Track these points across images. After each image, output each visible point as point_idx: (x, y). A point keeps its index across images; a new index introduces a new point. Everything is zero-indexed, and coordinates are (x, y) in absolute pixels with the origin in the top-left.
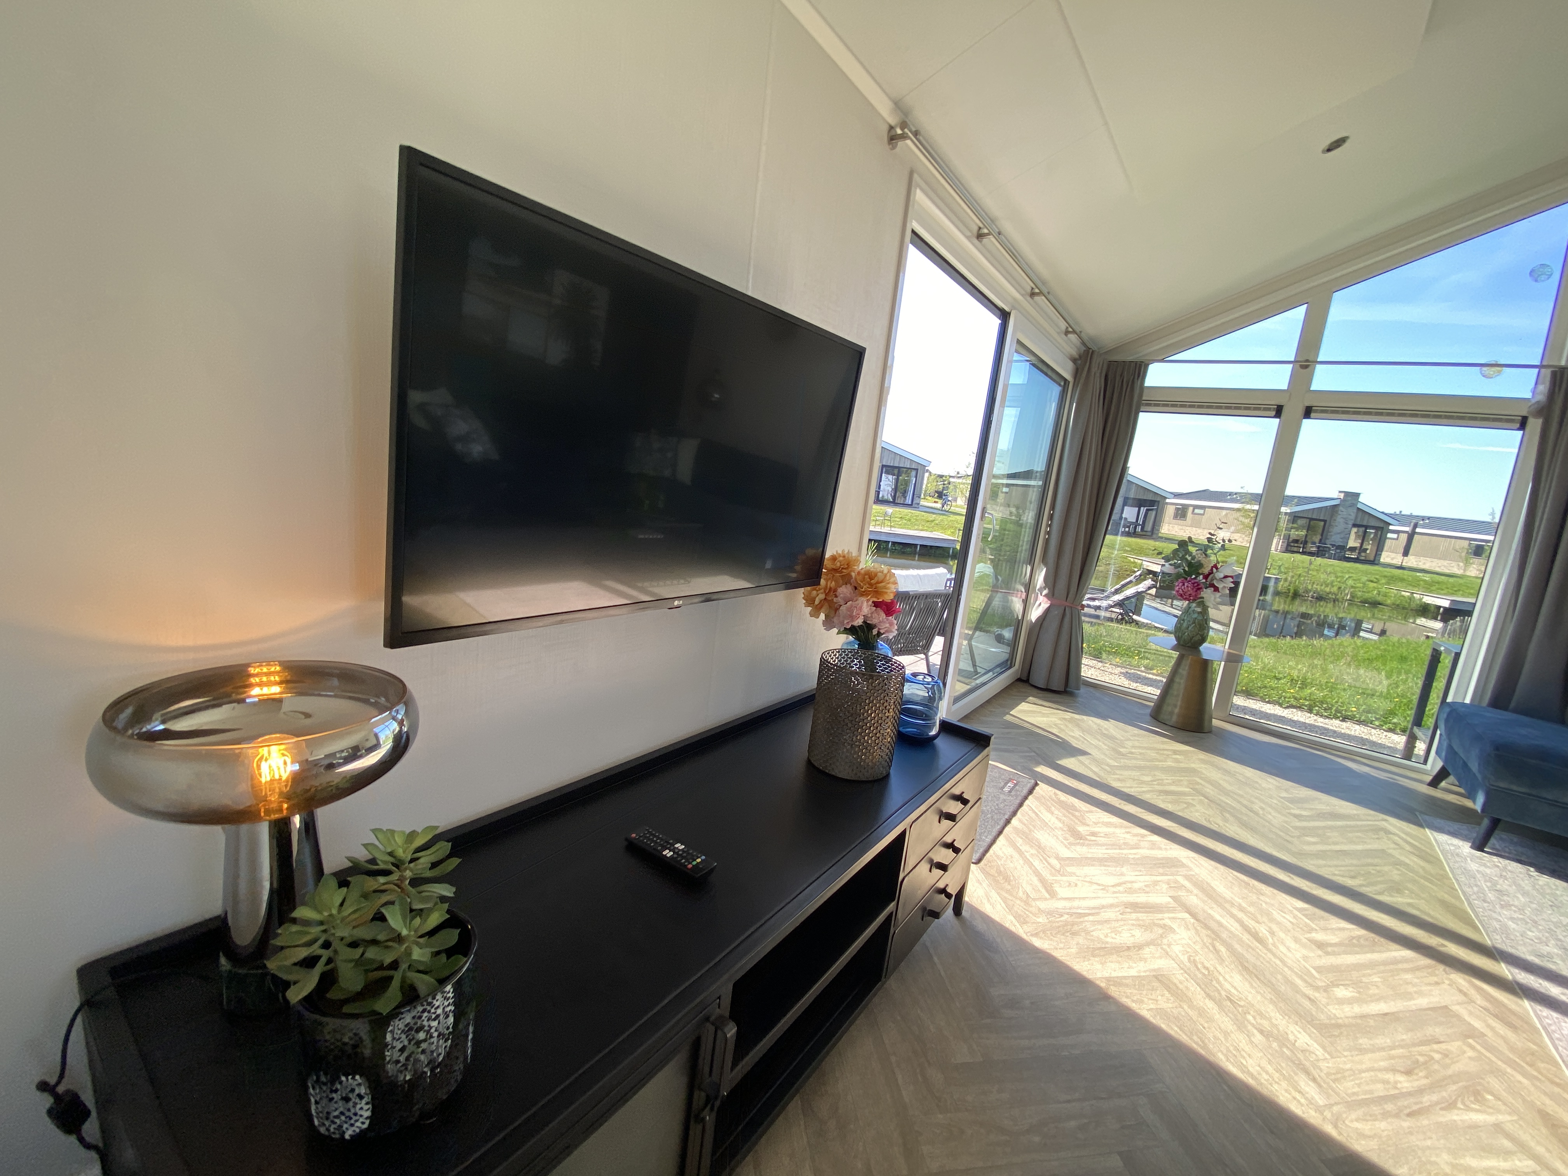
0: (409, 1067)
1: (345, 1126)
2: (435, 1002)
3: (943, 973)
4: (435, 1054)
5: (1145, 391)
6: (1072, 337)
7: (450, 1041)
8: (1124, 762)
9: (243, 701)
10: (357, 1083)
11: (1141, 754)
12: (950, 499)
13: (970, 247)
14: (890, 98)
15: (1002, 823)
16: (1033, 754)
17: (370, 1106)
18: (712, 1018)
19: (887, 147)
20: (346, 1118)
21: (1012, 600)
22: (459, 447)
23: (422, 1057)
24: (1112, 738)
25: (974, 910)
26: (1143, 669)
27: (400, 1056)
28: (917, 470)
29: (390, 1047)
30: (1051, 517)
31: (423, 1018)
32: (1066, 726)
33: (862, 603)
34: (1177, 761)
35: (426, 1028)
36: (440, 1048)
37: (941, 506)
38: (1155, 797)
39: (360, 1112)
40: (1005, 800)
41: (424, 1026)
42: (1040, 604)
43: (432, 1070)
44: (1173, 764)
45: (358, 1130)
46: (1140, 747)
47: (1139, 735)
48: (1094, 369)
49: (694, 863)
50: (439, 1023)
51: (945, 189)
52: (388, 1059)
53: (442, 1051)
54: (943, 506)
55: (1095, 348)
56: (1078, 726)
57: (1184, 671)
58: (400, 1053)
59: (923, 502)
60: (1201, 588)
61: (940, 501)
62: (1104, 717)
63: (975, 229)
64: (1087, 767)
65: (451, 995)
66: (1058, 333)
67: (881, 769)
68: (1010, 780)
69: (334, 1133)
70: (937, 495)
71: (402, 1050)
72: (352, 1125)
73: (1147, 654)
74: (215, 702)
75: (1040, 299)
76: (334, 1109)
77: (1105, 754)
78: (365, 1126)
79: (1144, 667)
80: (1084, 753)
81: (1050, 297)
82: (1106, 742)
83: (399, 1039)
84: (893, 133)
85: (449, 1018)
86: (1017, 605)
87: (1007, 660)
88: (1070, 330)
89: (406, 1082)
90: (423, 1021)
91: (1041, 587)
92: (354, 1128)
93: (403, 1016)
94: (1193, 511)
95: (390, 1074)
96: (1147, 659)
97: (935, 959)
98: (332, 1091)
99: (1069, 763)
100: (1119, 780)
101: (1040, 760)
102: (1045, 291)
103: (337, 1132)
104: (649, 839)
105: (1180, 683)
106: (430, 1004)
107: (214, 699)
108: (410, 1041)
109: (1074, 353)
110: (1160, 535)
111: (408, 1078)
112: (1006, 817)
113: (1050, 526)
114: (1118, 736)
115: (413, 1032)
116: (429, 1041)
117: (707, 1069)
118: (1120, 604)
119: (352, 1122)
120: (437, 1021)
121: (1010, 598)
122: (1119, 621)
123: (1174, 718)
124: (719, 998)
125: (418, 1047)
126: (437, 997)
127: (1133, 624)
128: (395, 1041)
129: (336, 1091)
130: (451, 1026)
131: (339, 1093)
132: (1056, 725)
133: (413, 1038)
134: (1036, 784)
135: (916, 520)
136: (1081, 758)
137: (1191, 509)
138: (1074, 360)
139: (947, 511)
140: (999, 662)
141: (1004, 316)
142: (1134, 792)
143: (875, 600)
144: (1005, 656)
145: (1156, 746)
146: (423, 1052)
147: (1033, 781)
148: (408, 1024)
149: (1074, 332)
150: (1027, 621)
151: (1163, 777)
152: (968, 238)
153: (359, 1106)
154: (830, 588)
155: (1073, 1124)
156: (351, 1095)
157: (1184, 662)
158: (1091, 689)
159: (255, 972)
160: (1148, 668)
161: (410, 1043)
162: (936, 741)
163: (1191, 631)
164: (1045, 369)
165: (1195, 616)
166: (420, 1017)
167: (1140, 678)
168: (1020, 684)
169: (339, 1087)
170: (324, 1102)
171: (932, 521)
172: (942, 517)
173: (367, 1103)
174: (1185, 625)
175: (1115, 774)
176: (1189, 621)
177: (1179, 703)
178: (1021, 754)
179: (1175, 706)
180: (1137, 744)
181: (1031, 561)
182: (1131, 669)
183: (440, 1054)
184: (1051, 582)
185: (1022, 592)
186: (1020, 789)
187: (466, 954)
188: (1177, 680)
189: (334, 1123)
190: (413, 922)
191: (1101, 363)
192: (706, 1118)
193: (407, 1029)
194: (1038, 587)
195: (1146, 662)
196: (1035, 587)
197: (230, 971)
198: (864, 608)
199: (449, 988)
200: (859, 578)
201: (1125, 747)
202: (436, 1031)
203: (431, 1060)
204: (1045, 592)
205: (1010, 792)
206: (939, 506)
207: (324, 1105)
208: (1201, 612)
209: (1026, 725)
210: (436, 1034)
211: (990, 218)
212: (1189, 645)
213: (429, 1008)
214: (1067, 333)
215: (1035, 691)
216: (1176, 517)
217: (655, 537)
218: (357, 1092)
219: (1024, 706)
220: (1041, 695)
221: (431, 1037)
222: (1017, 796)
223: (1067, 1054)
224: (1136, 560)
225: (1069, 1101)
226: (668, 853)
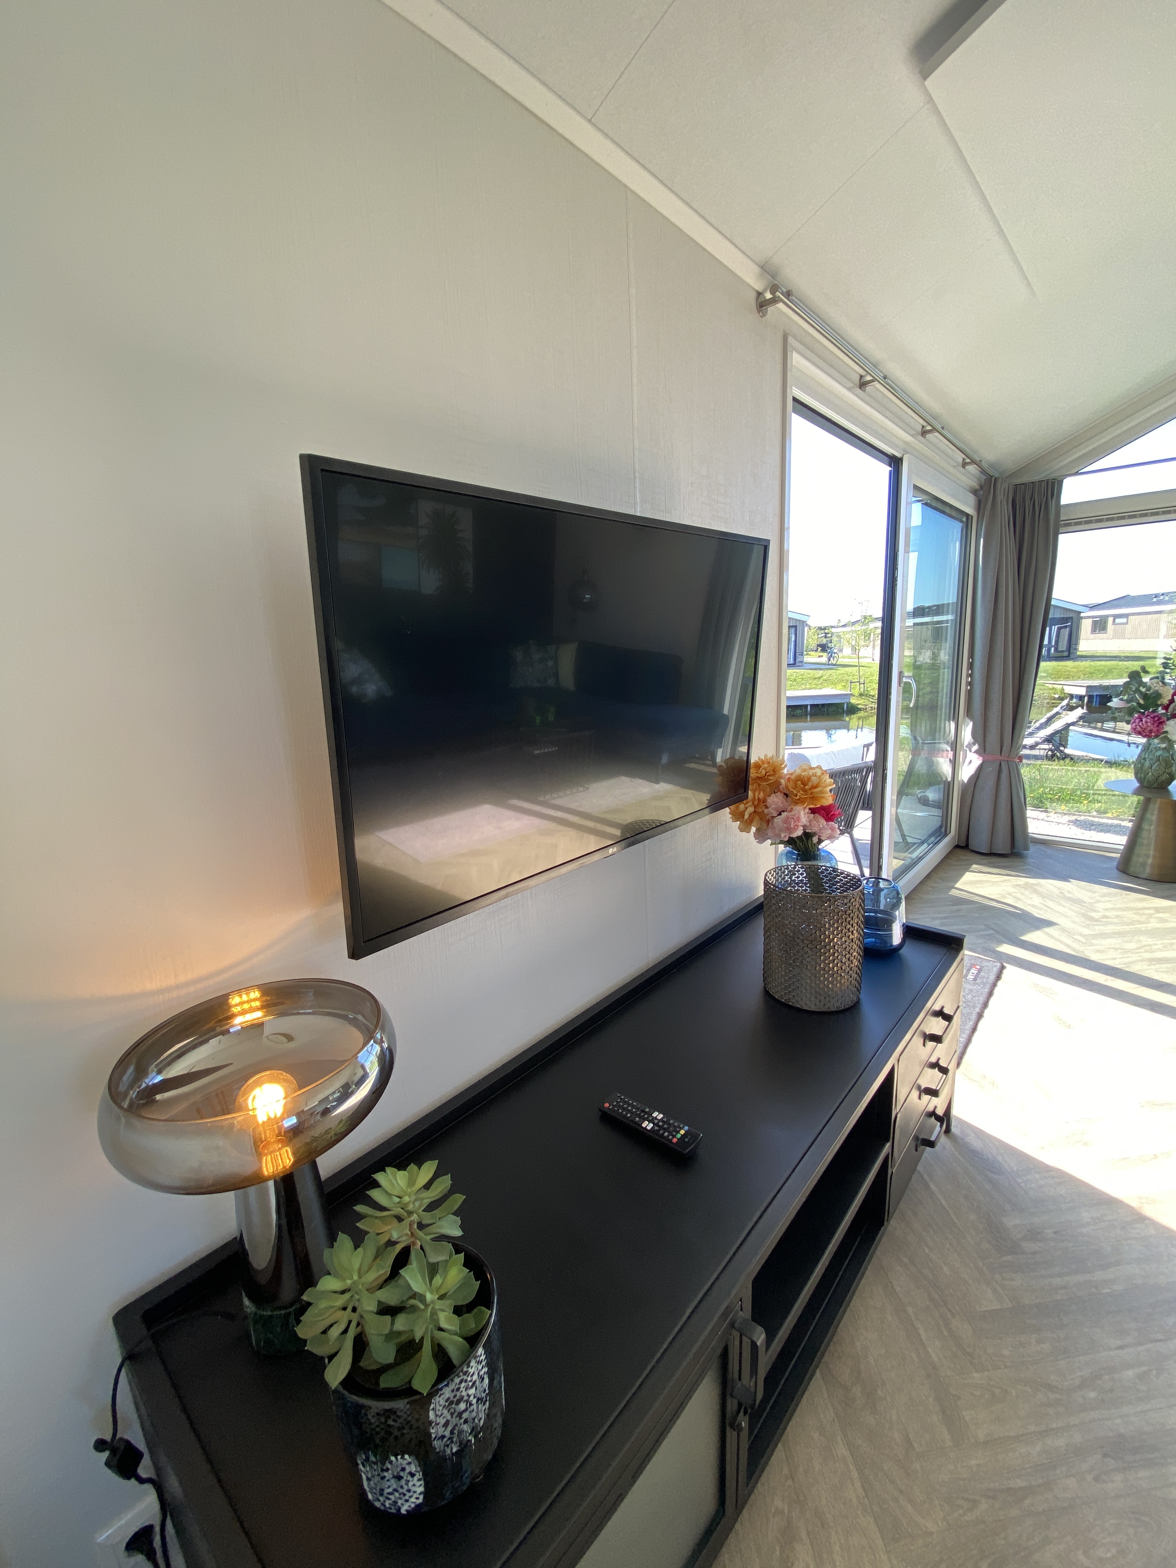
0: (455, 1439)
1: (400, 1502)
2: (470, 1369)
3: (944, 1202)
4: (476, 1421)
5: (1062, 510)
6: (971, 468)
7: (488, 1403)
8: (1098, 929)
9: (228, 1032)
10: (408, 1463)
11: (1117, 917)
12: (835, 651)
13: (852, 398)
14: (758, 265)
15: (974, 1017)
16: (991, 932)
17: (422, 1482)
18: (736, 1325)
19: (757, 315)
20: (400, 1494)
21: (938, 762)
22: (354, 689)
23: (466, 1427)
24: (1078, 901)
25: (962, 1122)
26: (1095, 813)
27: (444, 1431)
28: (796, 627)
29: (434, 1424)
30: (971, 666)
31: (461, 1389)
32: (1022, 894)
33: (799, 813)
34: (1162, 920)
35: (465, 1398)
36: (480, 1412)
37: (827, 659)
38: (1146, 967)
39: (413, 1489)
40: (971, 991)
41: (463, 1397)
42: (970, 762)
43: (475, 1437)
44: (1159, 925)
45: (413, 1505)
46: (1113, 909)
47: (1109, 894)
48: (1000, 497)
49: (679, 1136)
50: (476, 1389)
51: (821, 344)
52: (433, 1436)
53: (482, 1415)
54: (829, 660)
55: (996, 475)
56: (1036, 891)
57: (1153, 816)
58: (444, 1428)
59: (807, 659)
60: (1163, 722)
61: (825, 655)
62: (1064, 878)
63: (857, 378)
64: (1058, 940)
65: (483, 1357)
66: (954, 467)
67: (852, 996)
68: (973, 966)
69: (390, 1508)
70: (820, 649)
71: (446, 1425)
72: (407, 1501)
73: (1096, 797)
74: (201, 1040)
75: (934, 437)
76: (387, 1486)
77: (1074, 922)
78: (420, 1500)
79: (1096, 811)
80: (1049, 924)
81: (944, 432)
82: (1073, 907)
83: (442, 1415)
84: (761, 299)
85: (484, 1381)
86: (945, 767)
87: (941, 827)
88: (968, 460)
89: (453, 1454)
90: (462, 1392)
91: (969, 744)
92: (408, 1504)
93: (442, 1392)
94: (1114, 621)
95: (438, 1450)
96: (1099, 802)
97: (932, 1186)
98: (383, 1470)
99: (1034, 937)
100: (1098, 951)
101: (1001, 938)
102: (939, 427)
103: (393, 1507)
104: (624, 1109)
105: (1149, 831)
106: (465, 1373)
107: (200, 1037)
108: (452, 1414)
109: (975, 484)
110: (1078, 653)
111: (454, 1450)
112: (978, 1010)
113: (971, 675)
114: (1086, 899)
115: (454, 1406)
116: (469, 1410)
117: (736, 1376)
118: (1049, 740)
119: (407, 1497)
120: (474, 1388)
121: (934, 759)
122: (1052, 758)
123: (1148, 870)
124: (741, 1301)
125: (461, 1418)
126: (472, 1364)
127: (1067, 760)
128: (438, 1418)
129: (387, 1470)
130: (487, 1388)
131: (390, 1472)
132: (1009, 894)
133: (455, 1411)
134: (1003, 968)
135: (802, 679)
136: (1048, 930)
137: (1111, 620)
138: (975, 492)
139: (834, 665)
140: (930, 832)
141: (895, 463)
142: (1120, 964)
143: (812, 806)
144: (936, 822)
145: (1133, 905)
146: (466, 1421)
147: (999, 964)
148: (449, 1398)
149: (973, 462)
150: (959, 782)
151: (1150, 941)
152: (849, 389)
153: (411, 1484)
154: (759, 799)
155: (1130, 1373)
156: (402, 1474)
157: (1151, 805)
158: (1042, 847)
159: (279, 1313)
160: (1101, 812)
161: (452, 1417)
162: (902, 951)
163: (1155, 770)
164: (939, 506)
165: (1159, 753)
166: (458, 1389)
167: (1093, 825)
168: (960, 852)
169: (389, 1466)
170: (377, 1479)
171: (820, 678)
172: (829, 672)
173: (419, 1480)
174: (1147, 764)
175: (1092, 945)
176: (1152, 759)
177: (1151, 853)
178: (978, 934)
179: (1148, 856)
180: (1109, 906)
181: (955, 717)
182: (1080, 816)
183: (481, 1419)
184: (981, 737)
185: (947, 751)
186: (986, 975)
187: (489, 1306)
188: (1146, 826)
189: (389, 1499)
190: (433, 1282)
191: (1007, 490)
192: (741, 1424)
193: (447, 1404)
194: (966, 743)
195: (1097, 805)
196: (962, 745)
197: (256, 1314)
198: (802, 817)
199: (481, 1351)
200: (790, 785)
201: (1095, 911)
202: (474, 1397)
203: (473, 1428)
204: (976, 747)
205: (975, 979)
206: (824, 659)
207: (376, 1482)
208: (1165, 748)
209: (976, 899)
210: (474, 1401)
211: (872, 364)
212: (1155, 785)
213: (465, 1377)
214: (964, 465)
215: (978, 857)
216: (1094, 630)
217: (550, 750)
218: (408, 1470)
219: (968, 877)
220: (985, 861)
221: (471, 1405)
222: (984, 984)
223: (1108, 1291)
224: (1055, 686)
225: (1121, 1348)
226: (647, 1125)
